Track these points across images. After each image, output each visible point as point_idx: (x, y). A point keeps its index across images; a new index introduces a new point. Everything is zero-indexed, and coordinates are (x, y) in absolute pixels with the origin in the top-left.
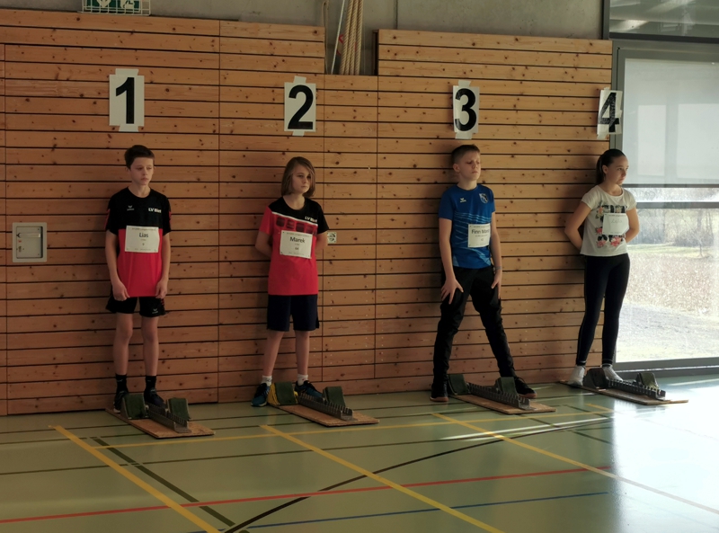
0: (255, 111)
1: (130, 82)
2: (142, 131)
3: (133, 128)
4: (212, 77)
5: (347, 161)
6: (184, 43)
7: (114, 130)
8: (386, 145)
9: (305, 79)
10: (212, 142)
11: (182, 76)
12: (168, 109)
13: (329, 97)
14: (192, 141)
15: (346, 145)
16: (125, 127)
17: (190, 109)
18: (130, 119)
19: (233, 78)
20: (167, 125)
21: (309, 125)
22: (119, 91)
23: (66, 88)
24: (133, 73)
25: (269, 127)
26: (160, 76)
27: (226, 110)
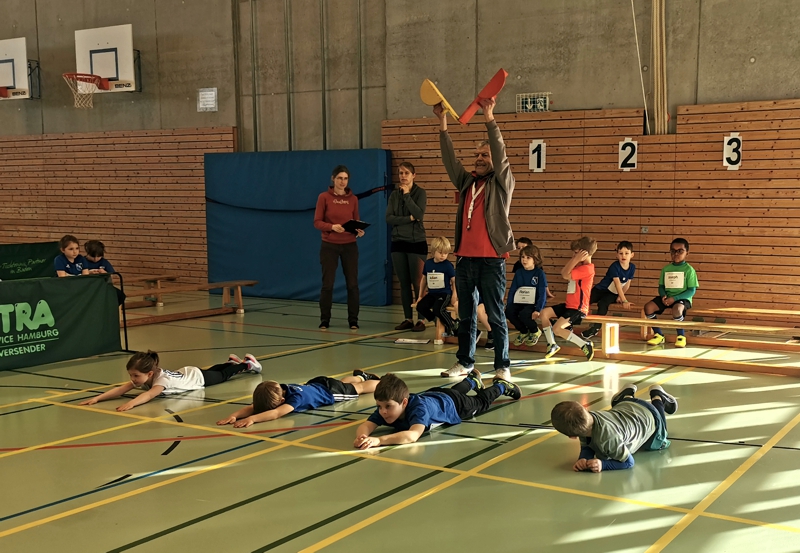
0: (603, 158)
1: (539, 146)
2: (545, 172)
3: (540, 170)
4: (580, 141)
5: (656, 185)
6: (566, 124)
7: (531, 172)
8: (680, 175)
9: (631, 139)
10: (579, 176)
11: (565, 142)
12: (558, 159)
13: (645, 148)
14: (569, 176)
15: (655, 175)
16: (537, 170)
17: (569, 159)
18: (539, 166)
19: (592, 141)
20: (557, 168)
21: (633, 165)
22: (534, 152)
24: (540, 142)
25: (610, 167)
26: (555, 142)
27: (587, 159)
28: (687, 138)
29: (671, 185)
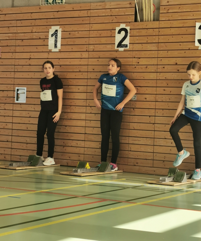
0: (103, 40)
1: (57, 31)
2: (60, 51)
3: (57, 50)
5: (143, 62)
6: (76, 14)
7: (50, 51)
8: (162, 54)
9: (125, 25)
10: (85, 55)
11: (75, 28)
12: (70, 41)
13: (135, 32)
14: (78, 55)
16: (54, 50)
17: (78, 41)
18: (56, 46)
19: (95, 27)
20: (69, 48)
21: (126, 46)
22: (52, 35)
23: (35, 35)
24: (57, 28)
25: (109, 47)
26: (68, 28)
27: (92, 41)
28: (167, 24)
29: (154, 61)
